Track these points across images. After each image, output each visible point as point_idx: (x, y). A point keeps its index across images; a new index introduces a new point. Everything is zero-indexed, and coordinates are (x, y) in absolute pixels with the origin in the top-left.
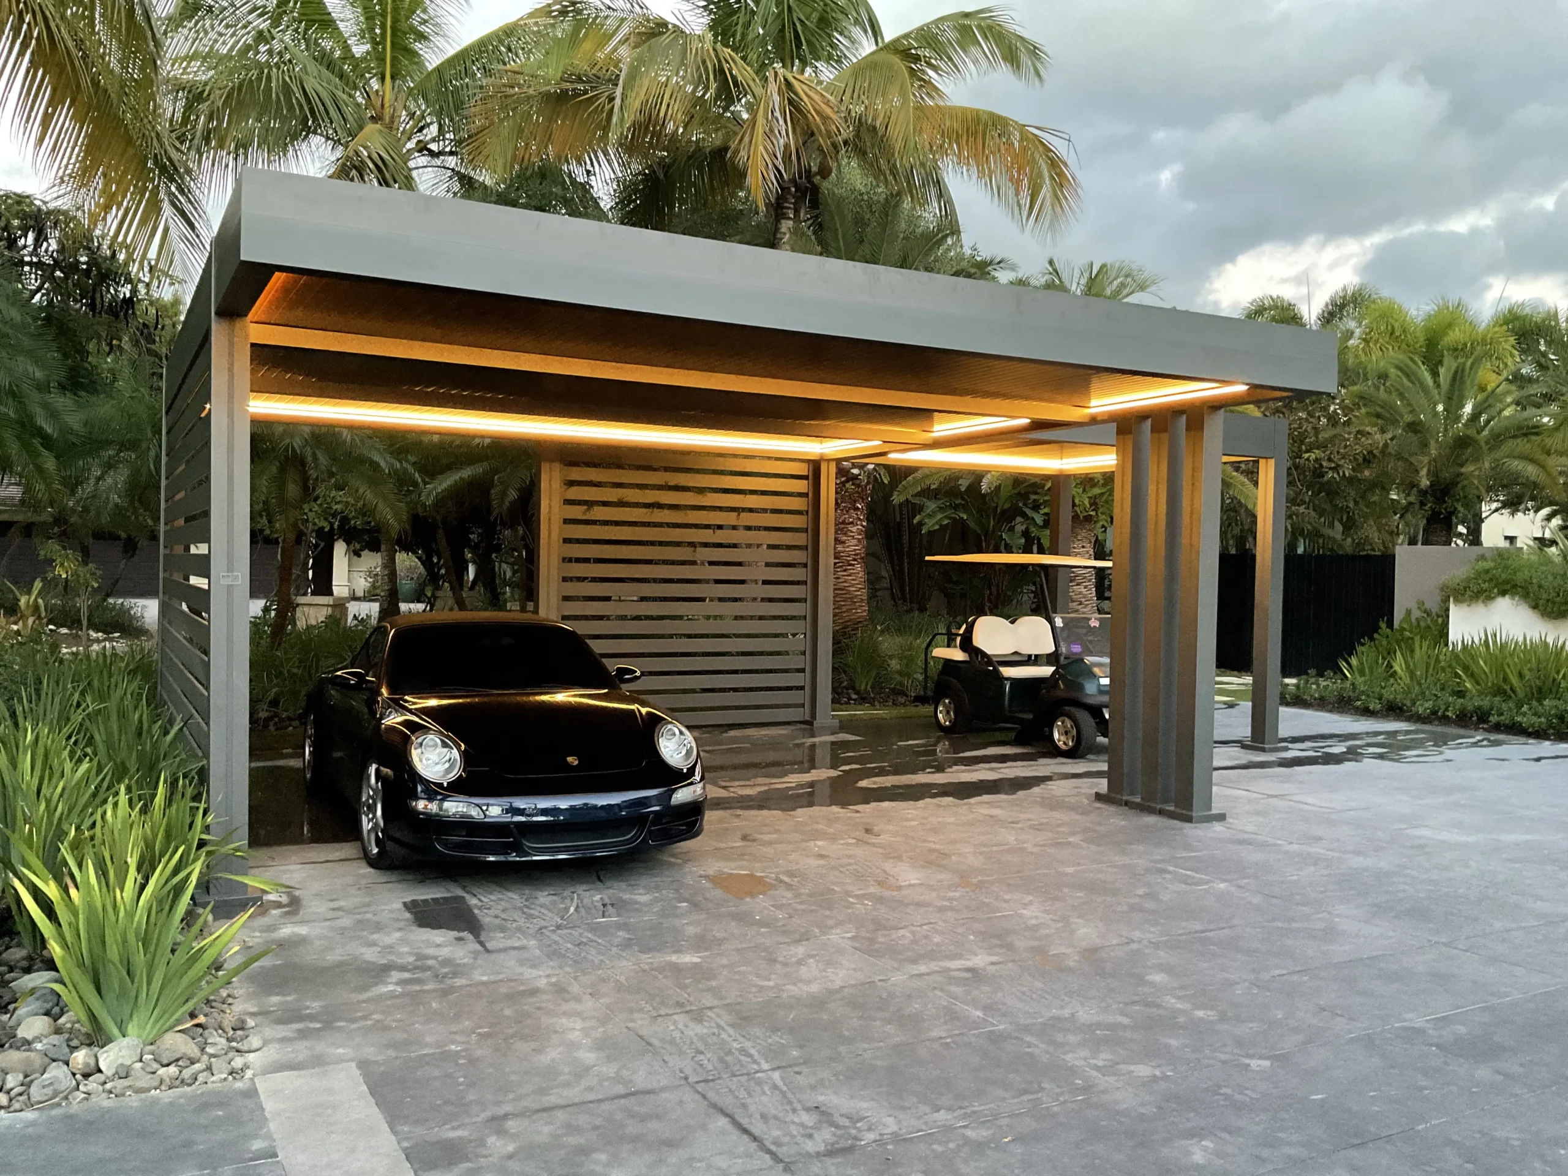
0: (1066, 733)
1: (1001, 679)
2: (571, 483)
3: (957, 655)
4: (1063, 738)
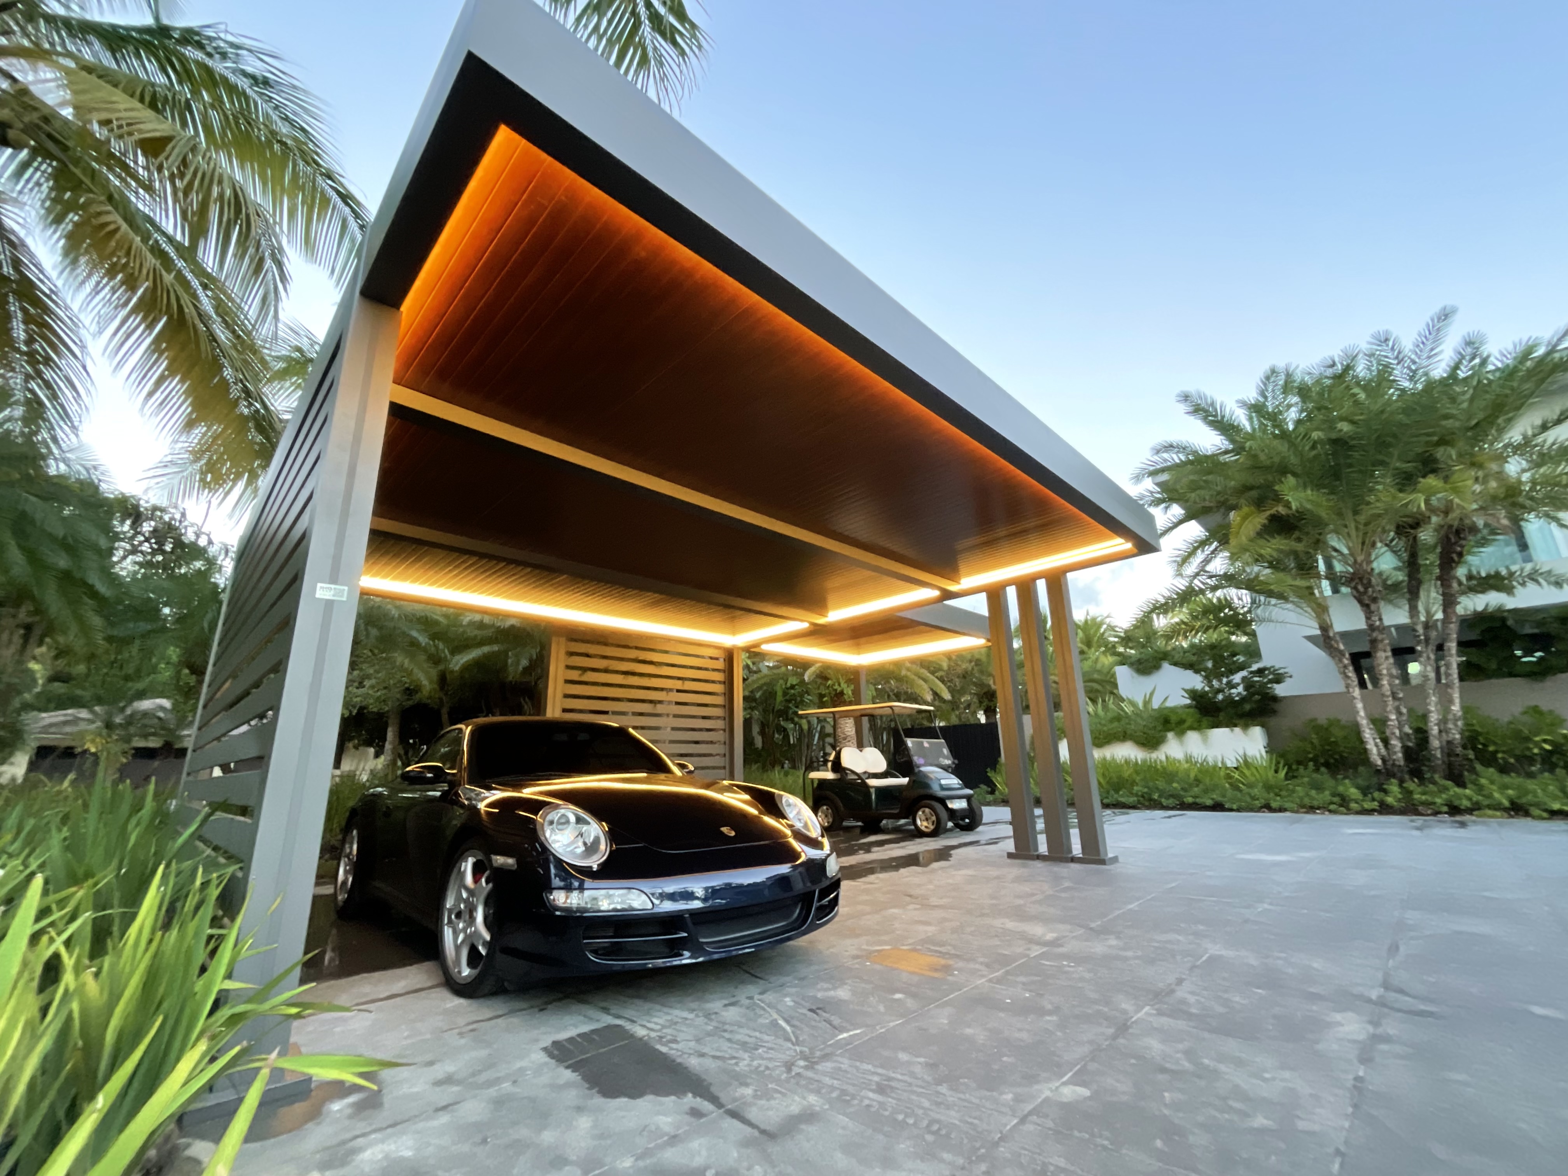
0: (927, 819)
1: (867, 787)
2: (571, 654)
3: (830, 775)
4: (925, 824)
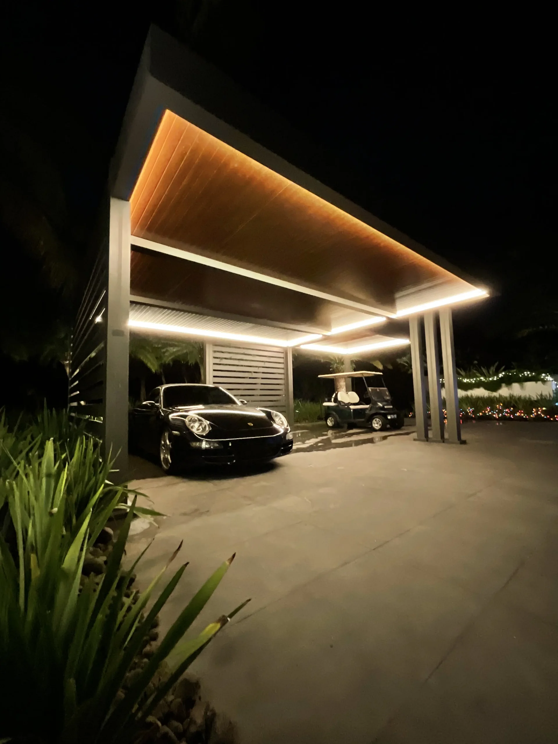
0: (377, 423)
1: (350, 409)
2: (215, 352)
3: (332, 404)
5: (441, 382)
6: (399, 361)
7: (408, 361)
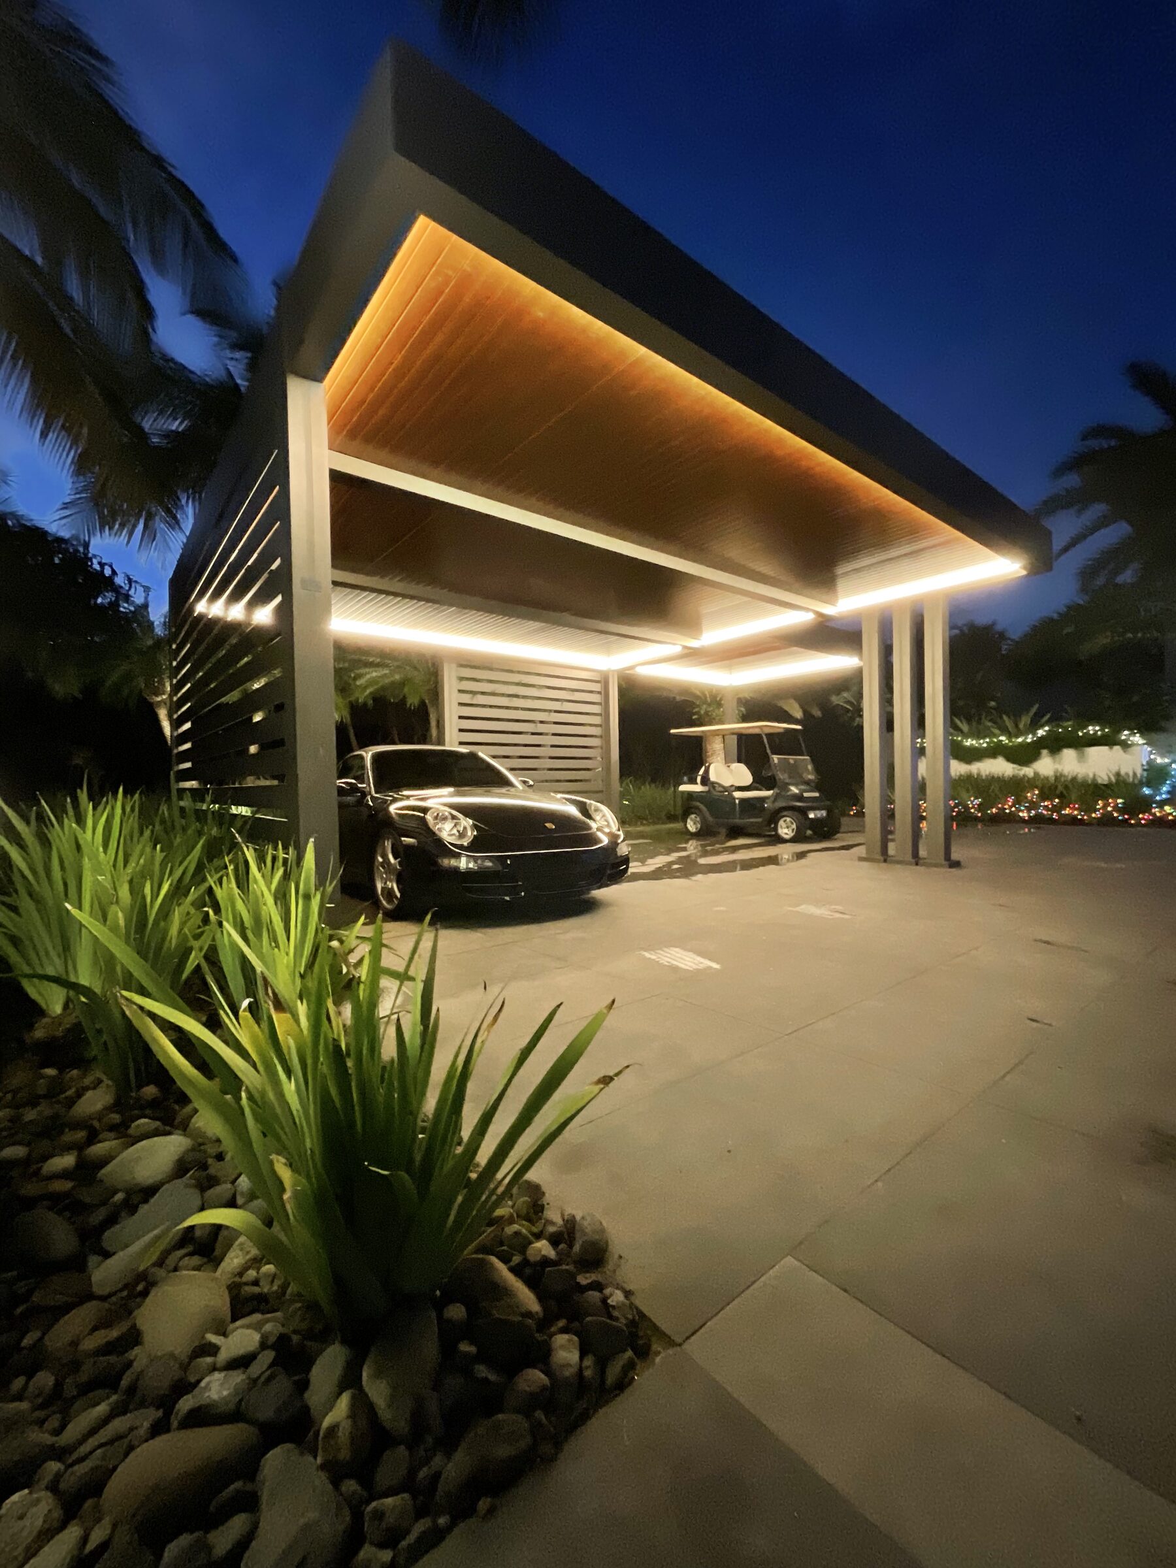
0: (788, 827)
1: (733, 798)
2: (461, 679)
3: (697, 788)
4: (786, 831)
5: (918, 745)
6: (835, 700)
7: (853, 700)
